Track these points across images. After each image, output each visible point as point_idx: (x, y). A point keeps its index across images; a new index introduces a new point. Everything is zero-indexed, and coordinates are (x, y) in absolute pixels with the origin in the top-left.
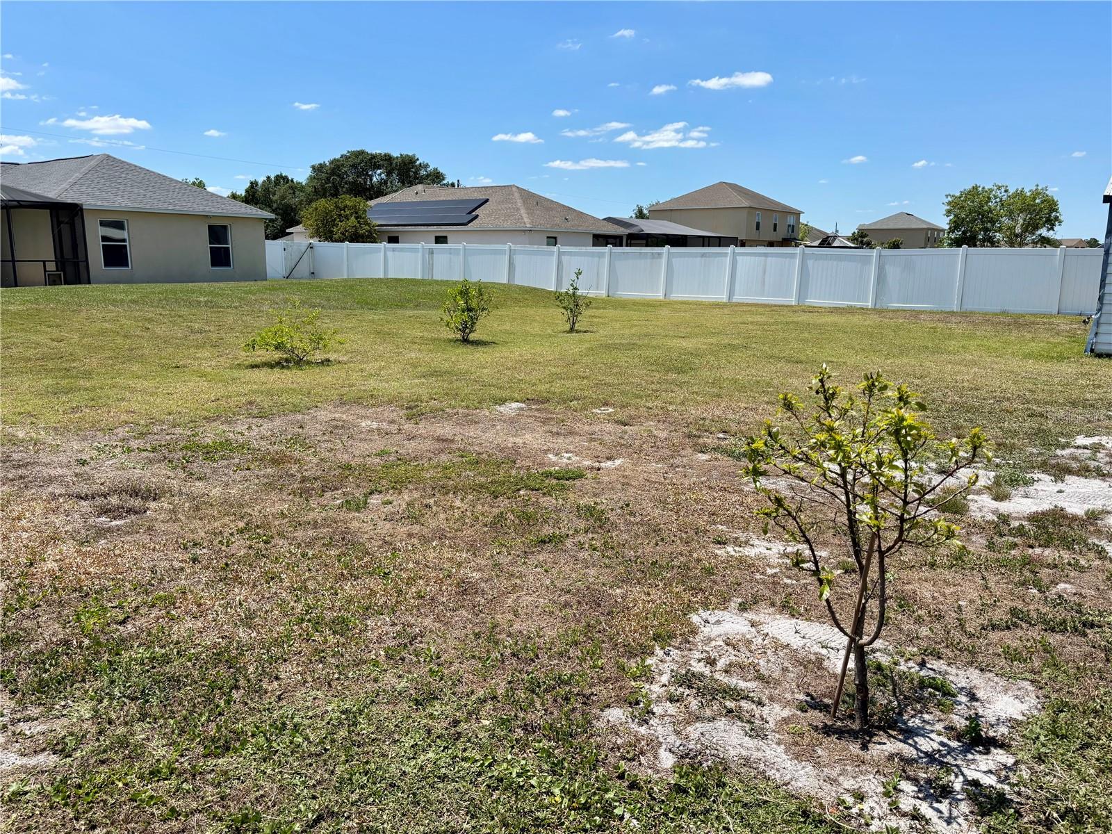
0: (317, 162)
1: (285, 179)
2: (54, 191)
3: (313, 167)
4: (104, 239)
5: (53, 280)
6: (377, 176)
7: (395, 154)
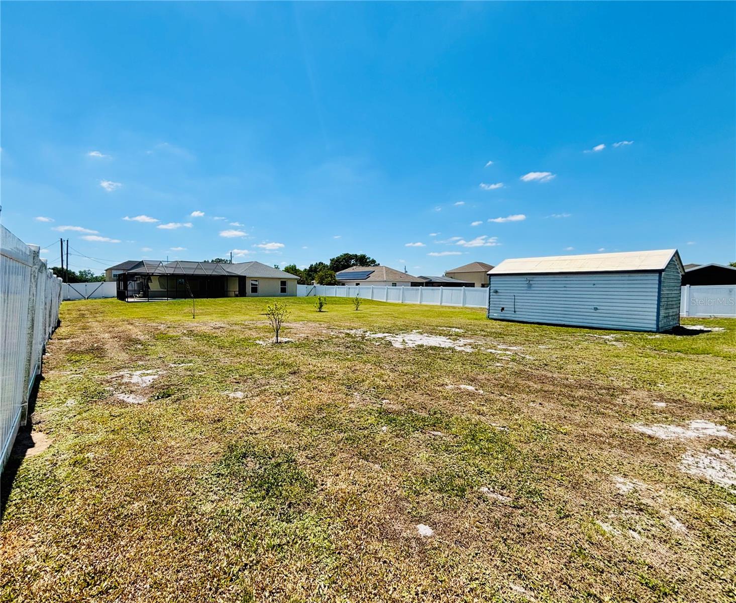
0: (332, 258)
1: (322, 263)
2: (240, 272)
3: (331, 260)
4: (252, 284)
5: (237, 296)
6: (353, 262)
7: (358, 254)
